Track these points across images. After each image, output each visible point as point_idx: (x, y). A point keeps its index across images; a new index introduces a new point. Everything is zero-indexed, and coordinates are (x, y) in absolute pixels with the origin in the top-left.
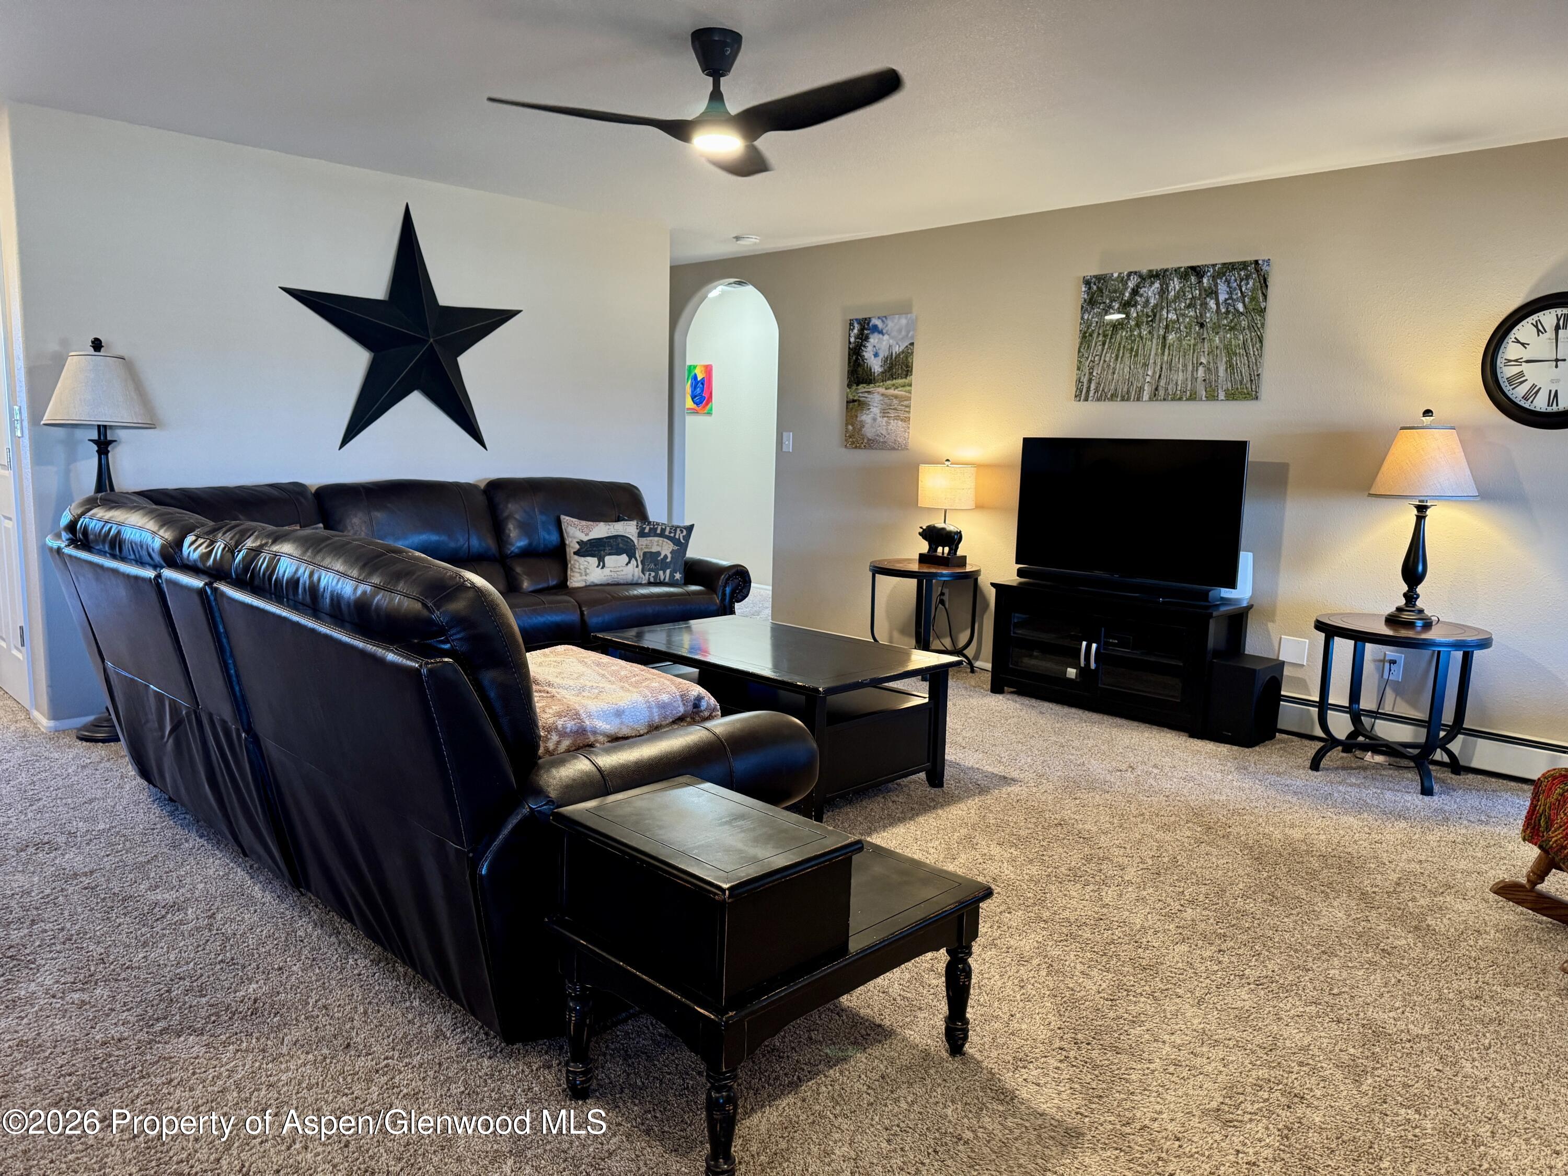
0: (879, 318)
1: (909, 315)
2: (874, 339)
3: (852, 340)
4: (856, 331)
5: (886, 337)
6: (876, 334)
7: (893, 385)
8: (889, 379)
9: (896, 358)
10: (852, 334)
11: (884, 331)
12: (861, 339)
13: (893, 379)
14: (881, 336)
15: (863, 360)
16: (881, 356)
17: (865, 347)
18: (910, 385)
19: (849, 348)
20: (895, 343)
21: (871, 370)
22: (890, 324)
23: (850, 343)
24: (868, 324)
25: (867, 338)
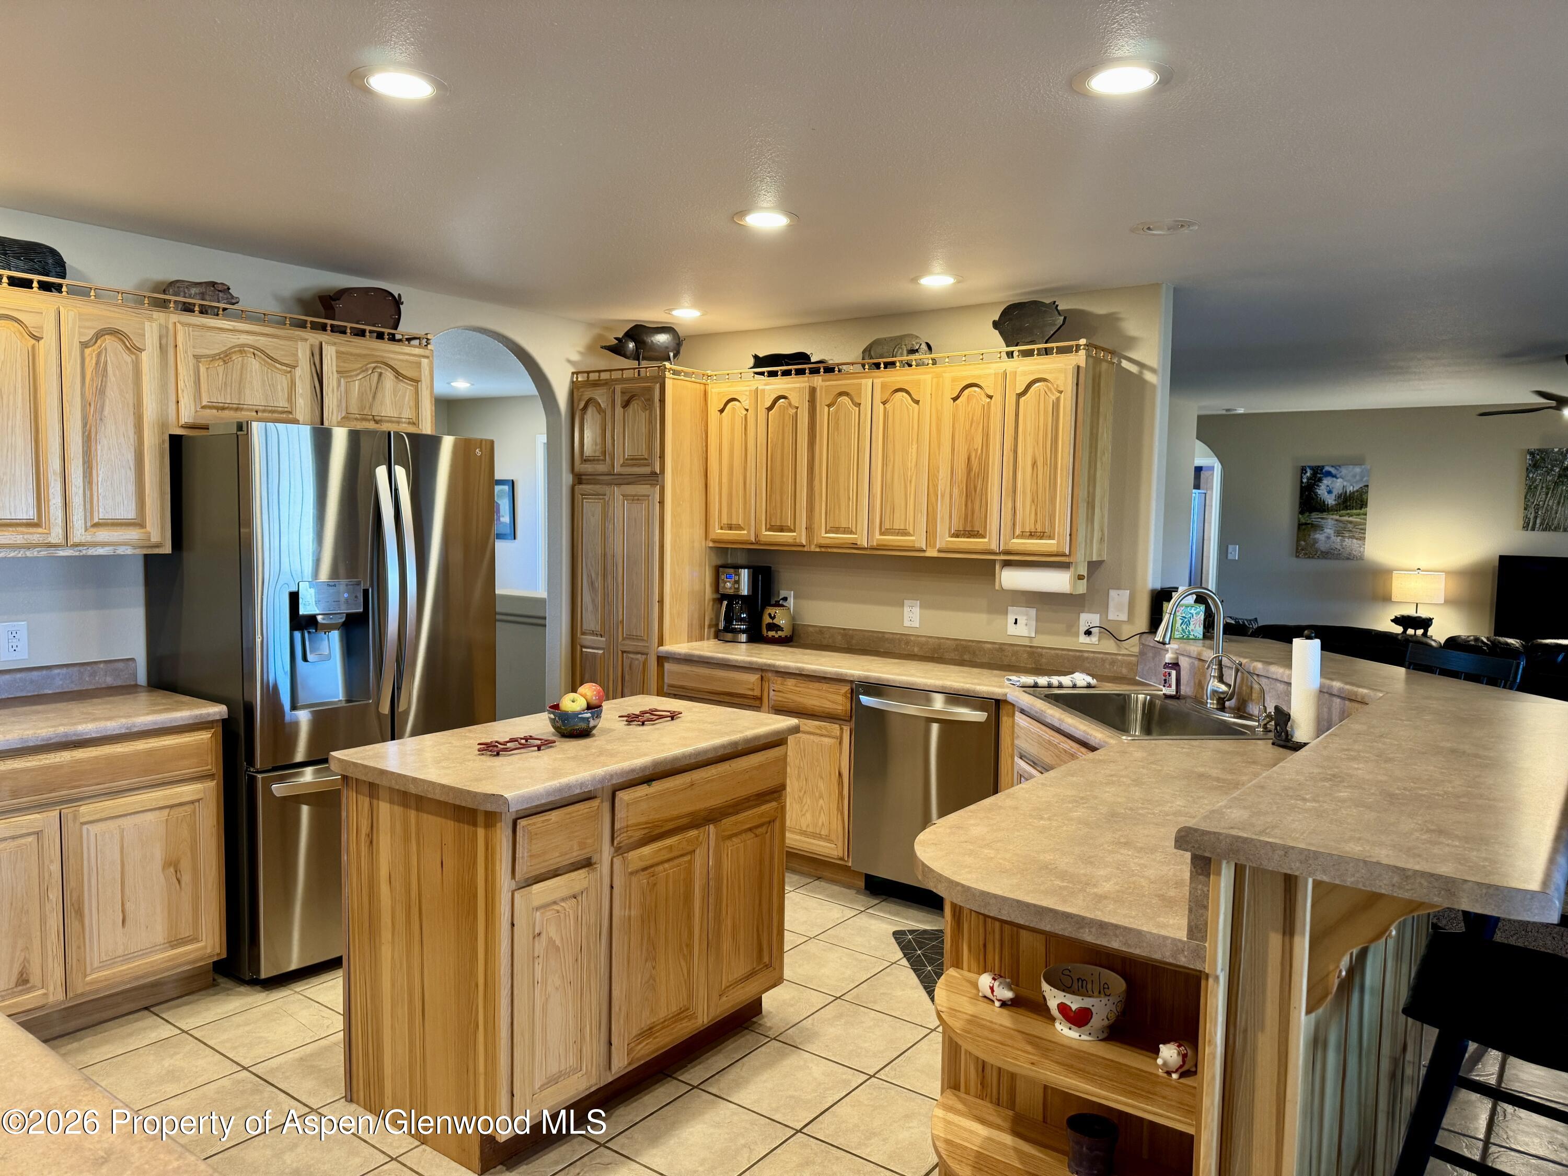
0: (1332, 466)
1: (1363, 467)
2: (1327, 481)
3: (1305, 480)
4: (1308, 474)
5: (1339, 480)
6: (1329, 478)
7: (1348, 514)
8: (1343, 510)
9: (1350, 495)
10: (1305, 477)
11: (1338, 476)
12: (1314, 480)
13: (1347, 509)
14: (1334, 479)
15: (1316, 495)
16: (1335, 492)
17: (1318, 486)
18: (1366, 515)
19: (1301, 486)
20: (1349, 484)
21: (1324, 502)
22: (1344, 471)
23: (1302, 482)
24: (1321, 470)
25: (1320, 480)
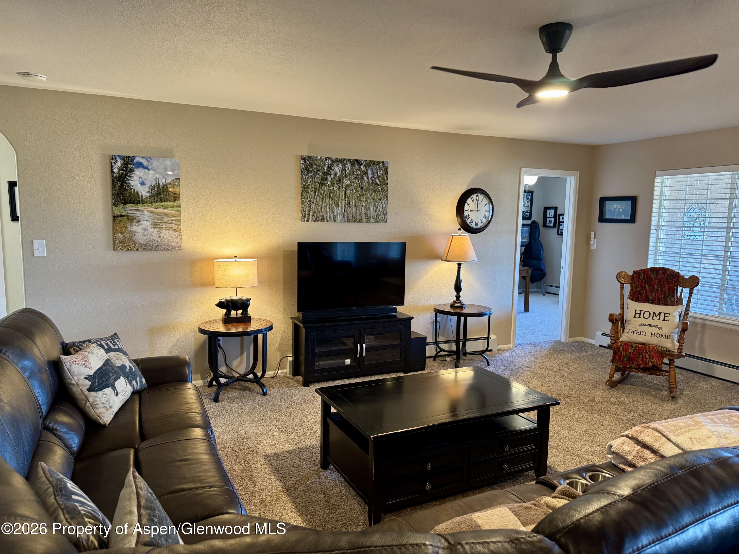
0: (143, 157)
1: (173, 160)
2: (138, 173)
3: (116, 170)
4: (119, 164)
5: (151, 172)
6: (141, 169)
7: (163, 206)
8: (157, 202)
9: (163, 187)
10: (115, 166)
11: (150, 167)
12: (126, 171)
13: (162, 201)
14: (146, 171)
15: (129, 187)
16: (148, 184)
17: (130, 177)
18: (179, 207)
19: (113, 176)
20: (161, 177)
21: (138, 193)
22: (155, 163)
23: (113, 172)
24: (132, 160)
25: (132, 171)
